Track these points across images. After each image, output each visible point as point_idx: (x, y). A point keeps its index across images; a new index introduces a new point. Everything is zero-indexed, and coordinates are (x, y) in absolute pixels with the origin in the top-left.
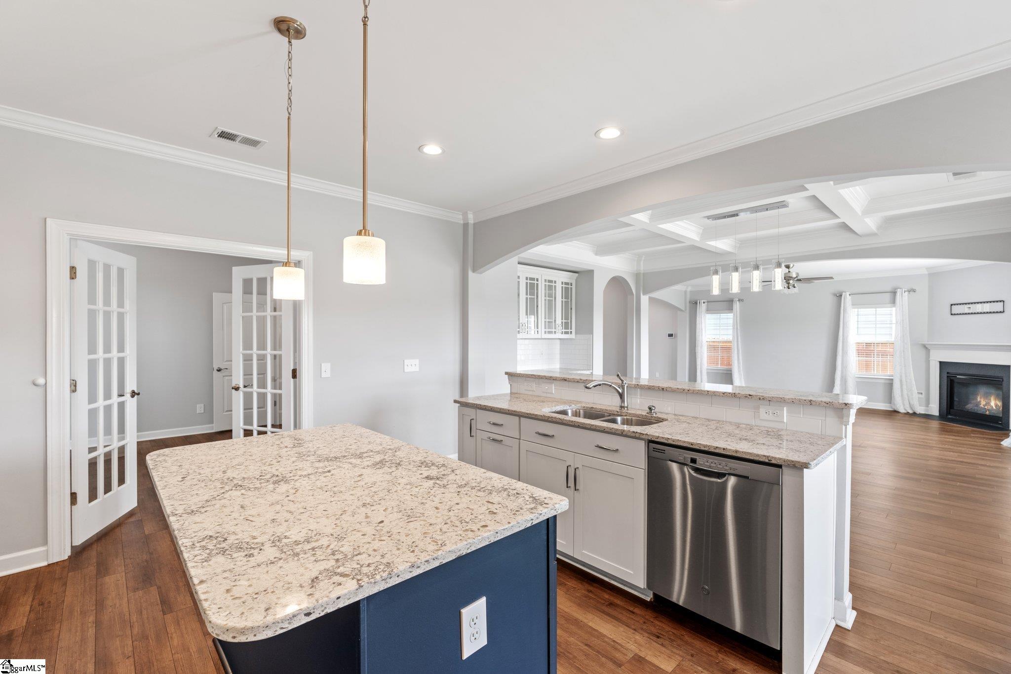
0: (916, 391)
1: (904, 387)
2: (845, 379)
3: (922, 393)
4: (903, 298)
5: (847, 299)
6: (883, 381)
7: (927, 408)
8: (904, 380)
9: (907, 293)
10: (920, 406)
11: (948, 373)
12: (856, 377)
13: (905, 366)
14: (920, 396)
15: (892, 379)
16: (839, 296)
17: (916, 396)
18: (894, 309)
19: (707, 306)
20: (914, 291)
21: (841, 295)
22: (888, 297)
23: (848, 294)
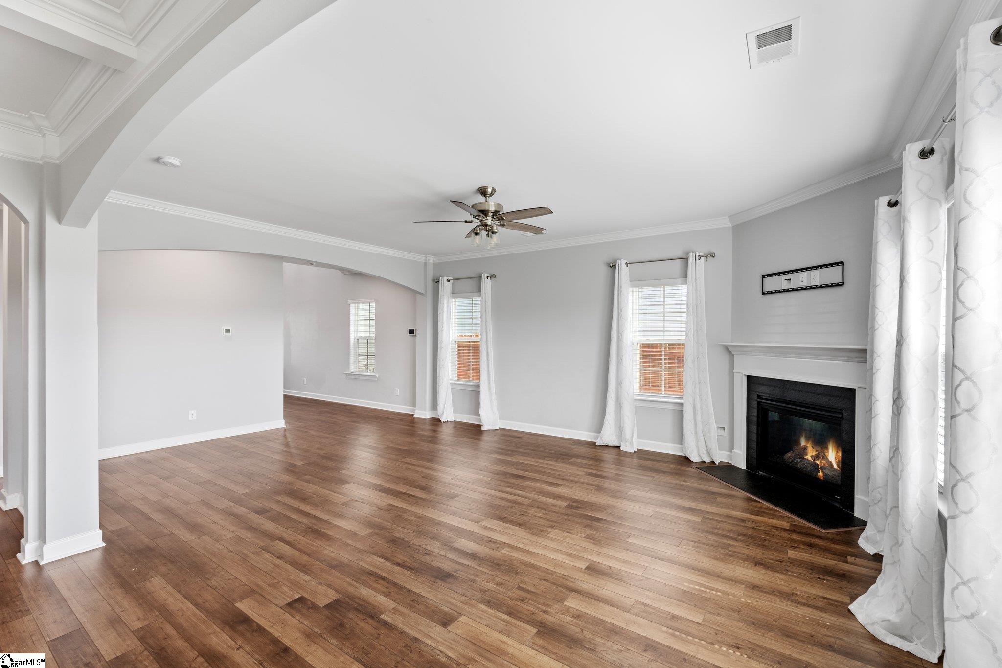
0: (715, 426)
1: (699, 418)
2: (620, 403)
3: (724, 428)
4: (698, 268)
5: (624, 272)
6: (671, 407)
7: (730, 453)
8: (698, 407)
9: (703, 259)
10: (719, 449)
11: (759, 397)
12: (636, 400)
13: (699, 383)
14: (722, 432)
15: (682, 404)
16: (613, 266)
17: (714, 432)
18: (685, 287)
19: (453, 287)
20: (713, 256)
21: (615, 265)
22: (677, 265)
23: (624, 262)
